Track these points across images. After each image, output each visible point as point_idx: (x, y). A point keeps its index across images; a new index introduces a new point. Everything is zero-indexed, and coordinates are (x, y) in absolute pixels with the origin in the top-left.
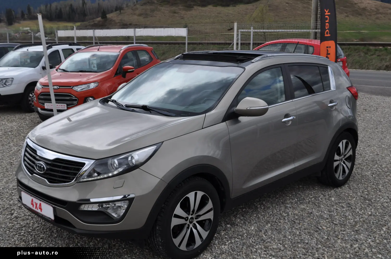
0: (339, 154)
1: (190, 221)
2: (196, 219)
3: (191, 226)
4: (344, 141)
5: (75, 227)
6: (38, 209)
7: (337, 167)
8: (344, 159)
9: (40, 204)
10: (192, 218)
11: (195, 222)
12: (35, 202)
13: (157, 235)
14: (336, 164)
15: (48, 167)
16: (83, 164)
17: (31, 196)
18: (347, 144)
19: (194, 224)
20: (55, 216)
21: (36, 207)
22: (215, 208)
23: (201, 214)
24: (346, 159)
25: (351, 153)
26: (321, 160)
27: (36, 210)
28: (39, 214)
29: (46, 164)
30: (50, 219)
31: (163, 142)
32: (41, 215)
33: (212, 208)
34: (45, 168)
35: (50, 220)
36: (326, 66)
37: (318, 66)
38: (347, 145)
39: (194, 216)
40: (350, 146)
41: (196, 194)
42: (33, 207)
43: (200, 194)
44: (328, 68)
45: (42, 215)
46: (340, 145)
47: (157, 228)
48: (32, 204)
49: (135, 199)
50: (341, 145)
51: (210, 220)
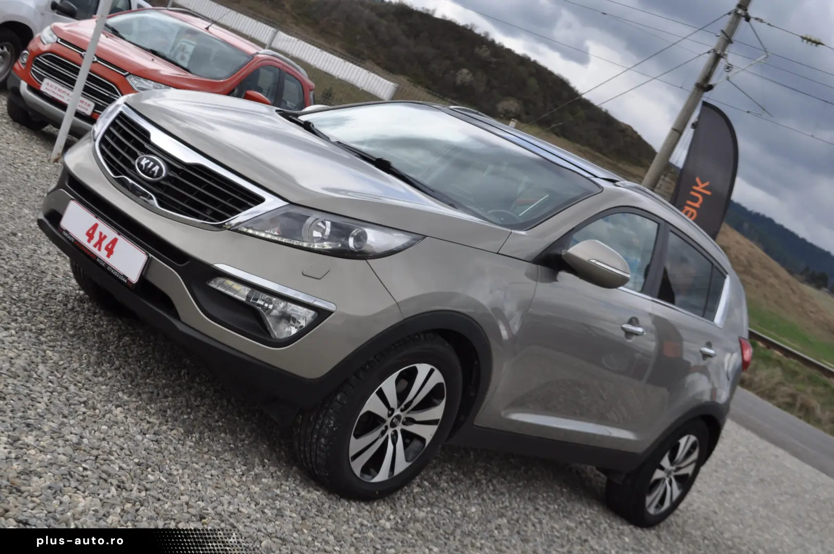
0: (672, 460)
1: (394, 421)
2: (404, 424)
3: (390, 432)
4: (693, 438)
5: (177, 316)
6: (99, 249)
7: (658, 482)
8: (673, 474)
9: (114, 242)
10: (398, 417)
11: (398, 429)
12: (101, 234)
13: (331, 411)
14: (658, 474)
15: (171, 175)
16: (260, 200)
17: (96, 217)
18: (693, 447)
19: (395, 432)
20: (142, 277)
21: (99, 244)
22: (442, 425)
23: (417, 419)
24: (677, 478)
25: (689, 470)
26: (640, 450)
27: (95, 250)
28: (98, 260)
29: (170, 167)
30: (124, 280)
31: (425, 237)
32: (103, 265)
33: (439, 420)
34: (163, 175)
35: (126, 281)
36: (724, 273)
37: (712, 264)
38: (692, 450)
39: (403, 415)
40: (695, 456)
41: (432, 371)
42: (89, 241)
43: (438, 378)
44: (725, 278)
45: (107, 265)
46: (683, 441)
47: (339, 397)
48: (90, 236)
49: (333, 314)
50: (685, 442)
51: (423, 440)
